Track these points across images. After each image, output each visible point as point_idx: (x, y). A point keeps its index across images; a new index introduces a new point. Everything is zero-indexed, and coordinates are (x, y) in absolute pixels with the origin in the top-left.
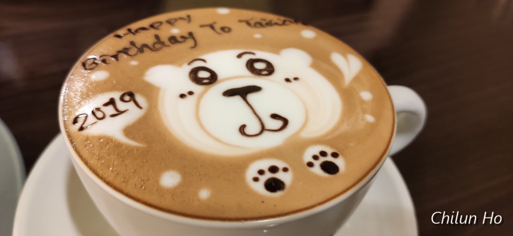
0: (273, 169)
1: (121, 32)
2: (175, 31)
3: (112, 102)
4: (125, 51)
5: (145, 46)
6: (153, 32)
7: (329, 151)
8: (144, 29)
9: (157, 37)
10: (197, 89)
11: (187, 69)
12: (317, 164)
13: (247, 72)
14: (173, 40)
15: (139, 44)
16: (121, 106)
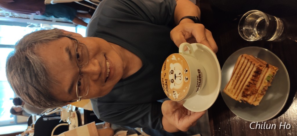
0: (185, 78)
1: (164, 90)
2: (165, 82)
3: (174, 94)
4: (167, 90)
5: (167, 87)
6: (164, 85)
7: (185, 70)
8: (164, 86)
9: (165, 85)
10: (174, 83)
11: (171, 83)
12: (186, 72)
13: (172, 74)
14: (166, 83)
15: (166, 88)
16: (175, 93)
